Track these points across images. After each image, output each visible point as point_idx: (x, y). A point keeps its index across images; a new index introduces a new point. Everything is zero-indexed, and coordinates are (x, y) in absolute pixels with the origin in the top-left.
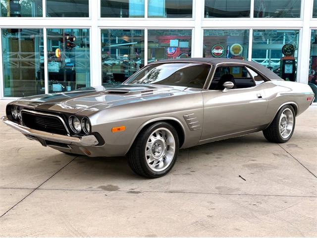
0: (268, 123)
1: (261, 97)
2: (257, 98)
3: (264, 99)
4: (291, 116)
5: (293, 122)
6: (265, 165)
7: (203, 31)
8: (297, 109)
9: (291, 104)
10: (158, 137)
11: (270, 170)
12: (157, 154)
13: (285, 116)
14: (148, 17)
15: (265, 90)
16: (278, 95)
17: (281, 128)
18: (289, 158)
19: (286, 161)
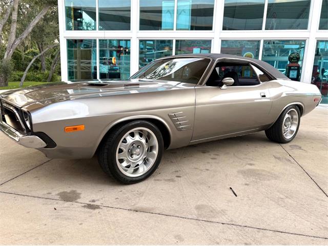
0: (270, 123)
1: (264, 96)
2: (260, 97)
3: (268, 99)
4: (296, 116)
5: (297, 123)
6: (264, 173)
7: (221, 41)
8: (303, 109)
9: (297, 105)
10: (137, 138)
11: (269, 180)
12: (135, 157)
13: (290, 116)
14: (177, 30)
15: (269, 89)
16: (284, 95)
17: (284, 128)
18: (291, 163)
19: (288, 168)
